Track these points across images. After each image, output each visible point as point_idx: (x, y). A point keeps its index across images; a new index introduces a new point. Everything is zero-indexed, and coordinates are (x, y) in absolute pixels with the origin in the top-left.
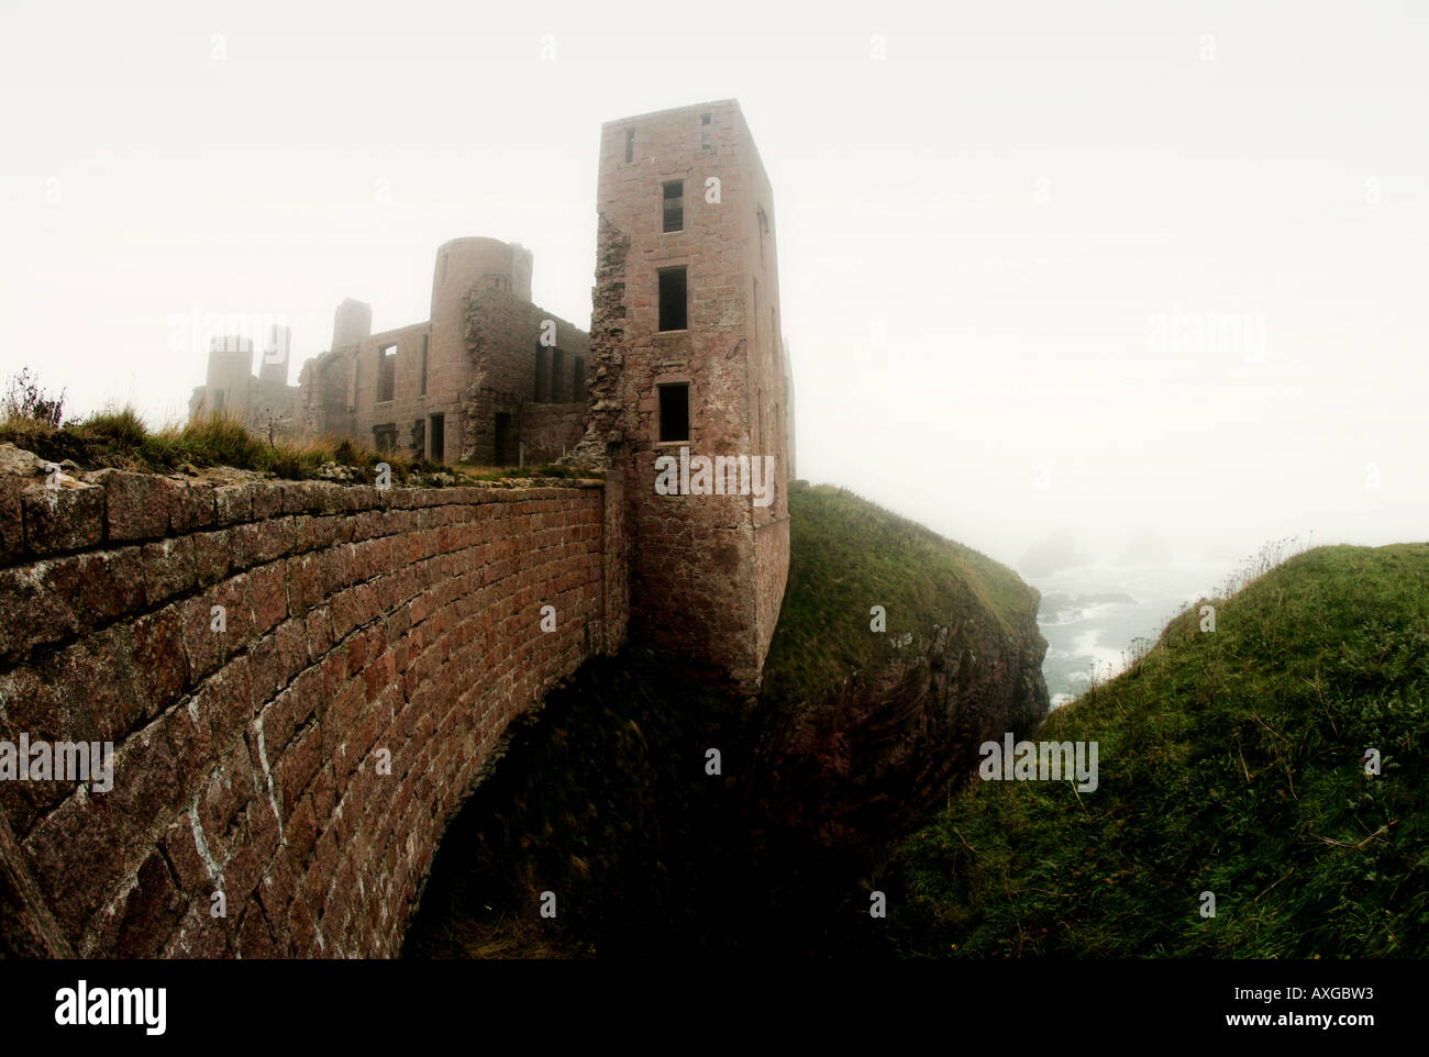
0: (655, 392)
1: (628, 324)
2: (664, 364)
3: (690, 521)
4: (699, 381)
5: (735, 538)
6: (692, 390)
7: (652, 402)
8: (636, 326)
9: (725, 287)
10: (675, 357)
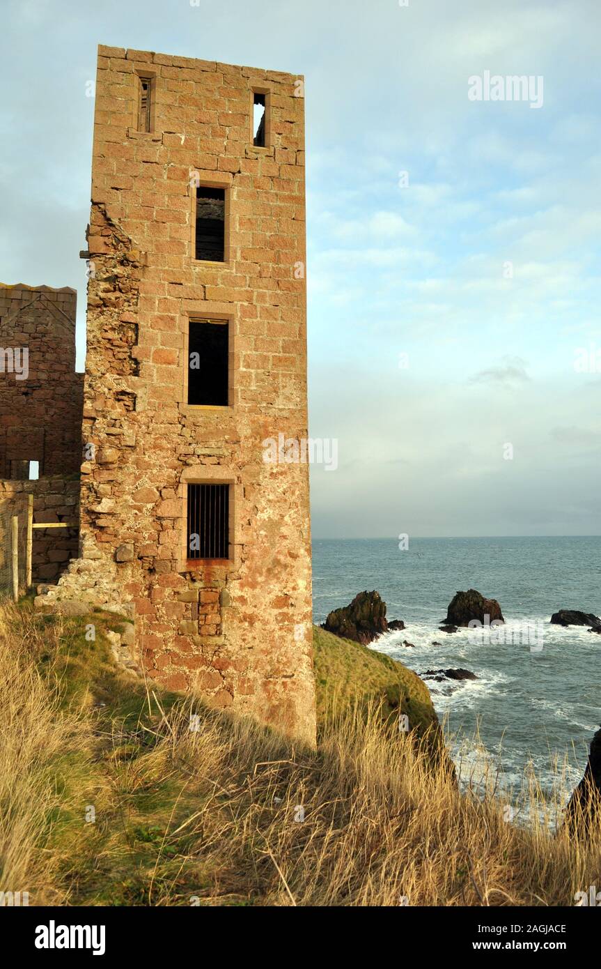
0: (183, 491)
1: (145, 386)
2: (199, 452)
3: (231, 670)
4: (246, 481)
5: (292, 690)
6: (237, 492)
7: (177, 507)
8: (155, 392)
9: (281, 355)
10: (213, 443)
